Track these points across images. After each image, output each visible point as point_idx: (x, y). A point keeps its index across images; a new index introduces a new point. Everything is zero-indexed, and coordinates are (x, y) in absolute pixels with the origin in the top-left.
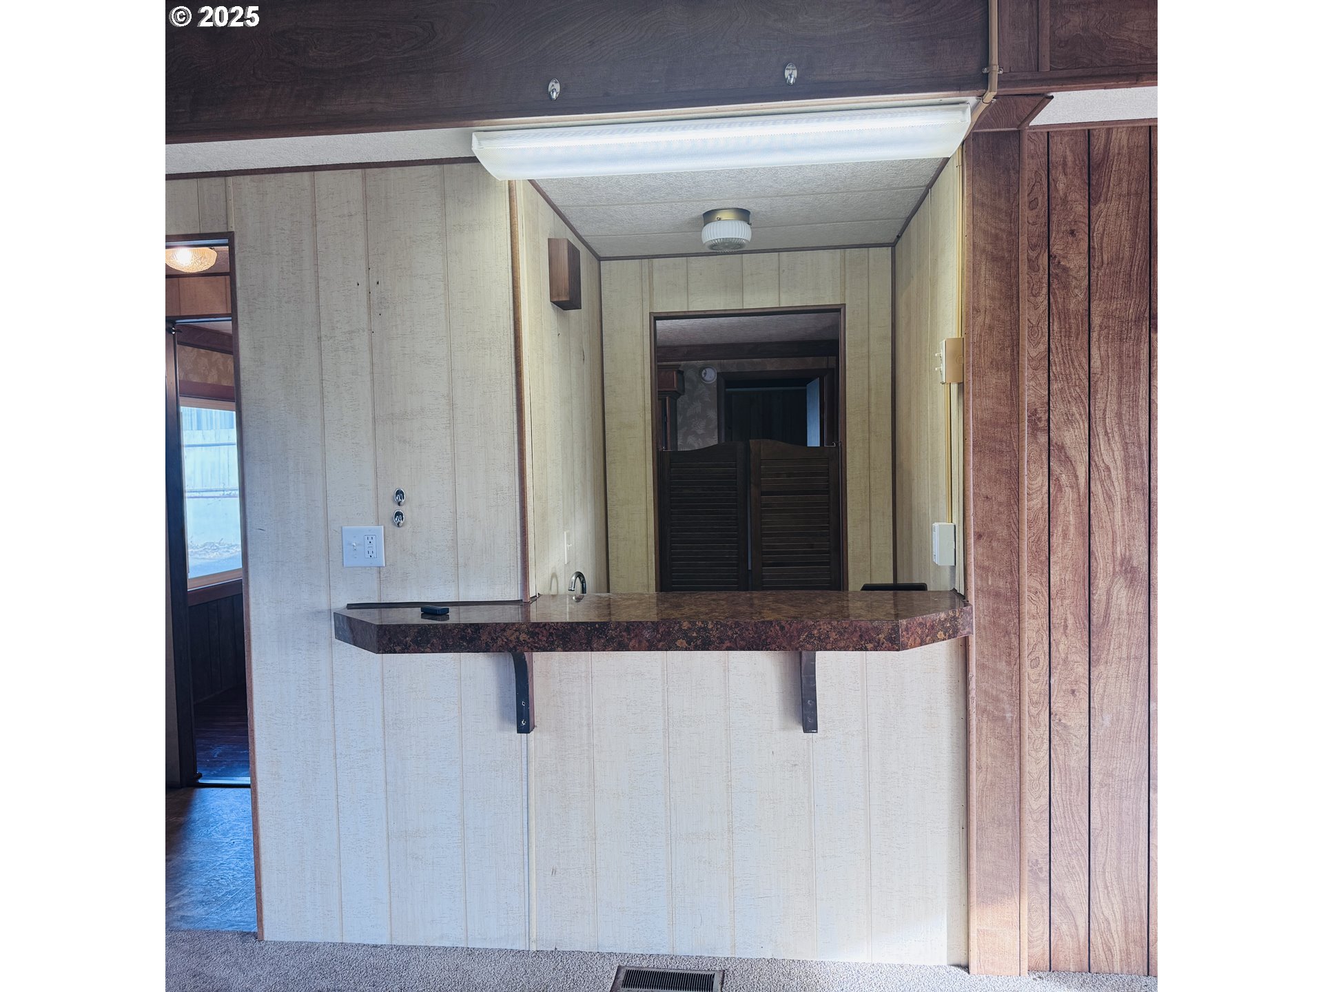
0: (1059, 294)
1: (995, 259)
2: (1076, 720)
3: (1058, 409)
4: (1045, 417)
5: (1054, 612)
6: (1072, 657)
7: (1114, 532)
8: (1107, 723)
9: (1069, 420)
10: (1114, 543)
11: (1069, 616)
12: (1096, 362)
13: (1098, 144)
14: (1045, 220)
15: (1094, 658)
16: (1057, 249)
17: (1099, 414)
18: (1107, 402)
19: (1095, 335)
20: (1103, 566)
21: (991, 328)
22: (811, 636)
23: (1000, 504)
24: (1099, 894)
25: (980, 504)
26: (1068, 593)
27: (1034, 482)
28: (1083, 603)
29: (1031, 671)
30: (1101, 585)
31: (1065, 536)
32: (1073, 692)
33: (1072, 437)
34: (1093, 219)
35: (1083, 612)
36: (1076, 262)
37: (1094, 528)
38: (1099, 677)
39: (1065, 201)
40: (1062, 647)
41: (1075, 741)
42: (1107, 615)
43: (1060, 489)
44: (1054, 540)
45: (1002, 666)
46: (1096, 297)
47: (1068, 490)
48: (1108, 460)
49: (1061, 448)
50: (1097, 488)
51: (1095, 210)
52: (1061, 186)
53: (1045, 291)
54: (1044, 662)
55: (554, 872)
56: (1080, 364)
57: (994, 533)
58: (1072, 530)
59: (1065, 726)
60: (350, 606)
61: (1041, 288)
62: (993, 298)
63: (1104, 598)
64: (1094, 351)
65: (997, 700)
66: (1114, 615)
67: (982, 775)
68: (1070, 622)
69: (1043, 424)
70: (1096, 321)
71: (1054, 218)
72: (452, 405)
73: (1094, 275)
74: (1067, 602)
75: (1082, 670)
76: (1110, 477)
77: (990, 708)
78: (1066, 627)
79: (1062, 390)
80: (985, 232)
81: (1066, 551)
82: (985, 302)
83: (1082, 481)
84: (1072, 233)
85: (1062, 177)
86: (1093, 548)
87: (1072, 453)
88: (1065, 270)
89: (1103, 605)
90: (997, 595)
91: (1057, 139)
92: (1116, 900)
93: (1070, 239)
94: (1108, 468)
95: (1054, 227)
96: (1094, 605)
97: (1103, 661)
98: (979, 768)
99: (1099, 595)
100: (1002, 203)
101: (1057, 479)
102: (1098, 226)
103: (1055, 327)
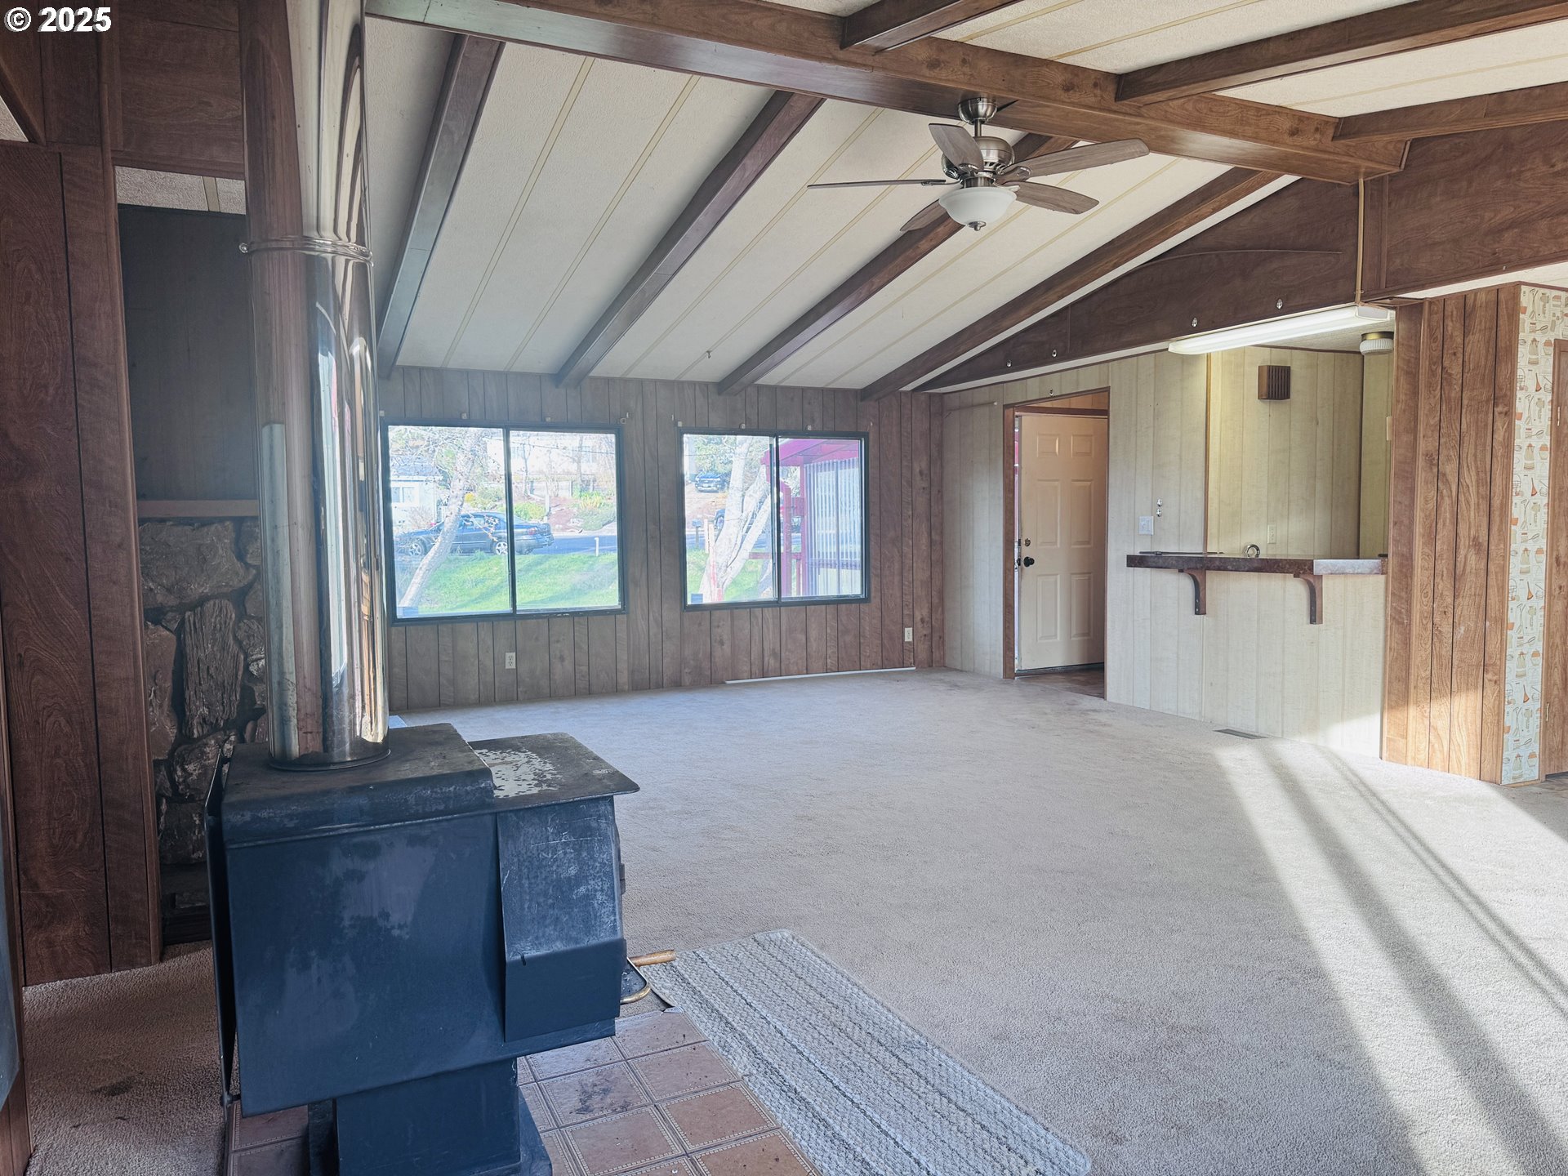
0: (1446, 388)
1: (1408, 373)
2: (1446, 628)
3: (1444, 452)
4: (1437, 458)
5: (1437, 567)
6: (1445, 593)
7: (1470, 523)
8: (1462, 632)
9: (1449, 459)
10: (1470, 528)
11: (1445, 570)
12: (1464, 426)
13: (1470, 302)
14: (1440, 348)
15: (1457, 594)
16: (1446, 364)
17: (1465, 455)
18: (1469, 449)
19: (1464, 411)
20: (1464, 542)
21: (1404, 411)
22: (1279, 566)
23: (1406, 506)
24: (1455, 729)
25: (1396, 506)
26: (1445, 556)
27: (1424, 494)
28: (1452, 562)
29: (1424, 600)
30: (1462, 552)
31: (1444, 524)
32: (1445, 612)
33: (1450, 469)
34: (1466, 345)
35: (1451, 567)
36: (1455, 370)
37: (1459, 520)
38: (1459, 605)
39: (1451, 336)
40: (1440, 587)
41: (1445, 640)
42: (1464, 570)
43: (1442, 498)
44: (1438, 526)
45: (1403, 594)
46: (1465, 389)
47: (1446, 498)
48: (1468, 481)
49: (1444, 475)
50: (1462, 498)
51: (1467, 341)
52: (1450, 329)
53: (1439, 387)
54: (1430, 594)
55: (1211, 684)
56: (1456, 427)
57: (1402, 522)
58: (1448, 521)
59: (1440, 631)
60: (1141, 553)
61: (1437, 386)
62: (1406, 394)
63: (1463, 560)
64: (1463, 419)
65: (1400, 612)
66: (1468, 569)
67: (1392, 653)
68: (1445, 572)
69: (1433, 461)
70: (1465, 402)
71: (1445, 346)
72: (1181, 459)
73: (1464, 377)
74: (1443, 561)
75: (1450, 600)
76: (1469, 490)
77: (1397, 617)
78: (1443, 575)
79: (1446, 443)
80: (1404, 359)
81: (1444, 533)
82: (1402, 397)
83: (1454, 494)
84: (1455, 354)
85: (1450, 324)
86: (1458, 531)
87: (1450, 477)
88: (1450, 375)
89: (1462, 564)
90: (1403, 555)
91: (1449, 302)
92: (1464, 733)
93: (1453, 358)
94: (1468, 486)
95: (1445, 352)
96: (1458, 564)
97: (1461, 596)
98: (1390, 649)
99: (1461, 558)
100: (1412, 343)
101: (1442, 493)
102: (1468, 349)
103: (1444, 407)
